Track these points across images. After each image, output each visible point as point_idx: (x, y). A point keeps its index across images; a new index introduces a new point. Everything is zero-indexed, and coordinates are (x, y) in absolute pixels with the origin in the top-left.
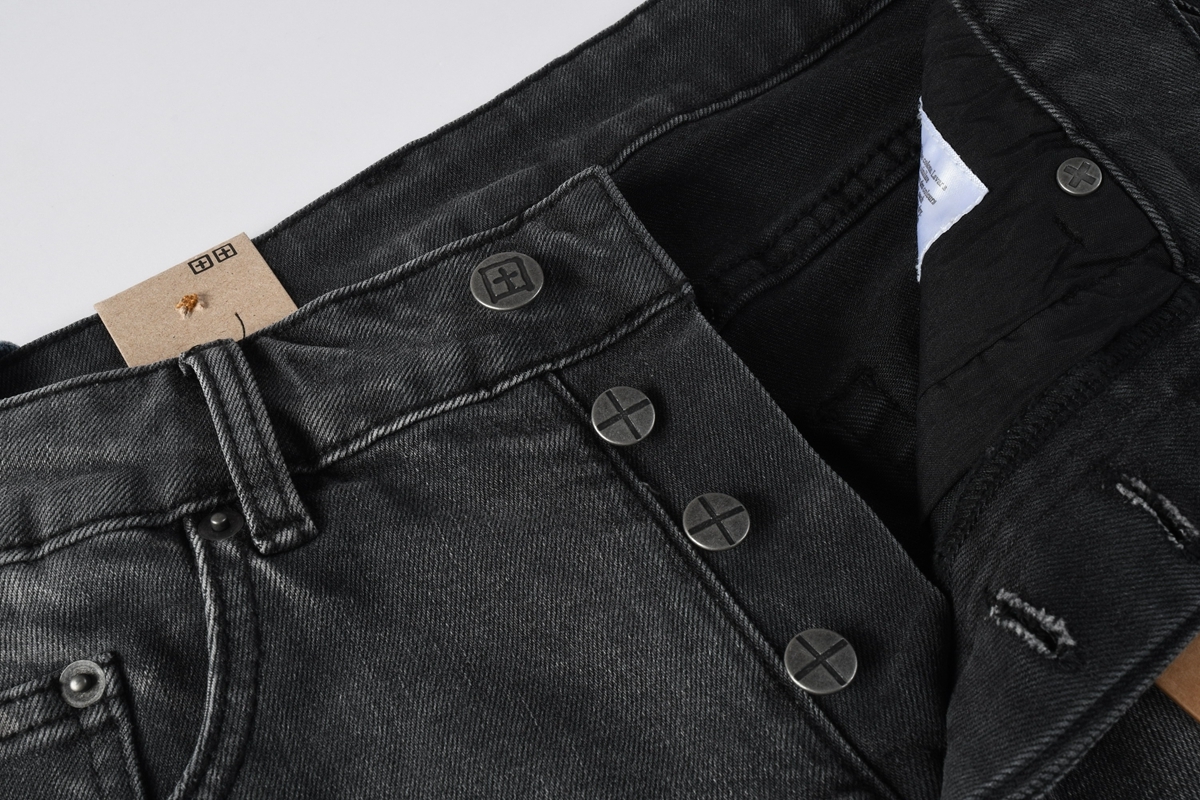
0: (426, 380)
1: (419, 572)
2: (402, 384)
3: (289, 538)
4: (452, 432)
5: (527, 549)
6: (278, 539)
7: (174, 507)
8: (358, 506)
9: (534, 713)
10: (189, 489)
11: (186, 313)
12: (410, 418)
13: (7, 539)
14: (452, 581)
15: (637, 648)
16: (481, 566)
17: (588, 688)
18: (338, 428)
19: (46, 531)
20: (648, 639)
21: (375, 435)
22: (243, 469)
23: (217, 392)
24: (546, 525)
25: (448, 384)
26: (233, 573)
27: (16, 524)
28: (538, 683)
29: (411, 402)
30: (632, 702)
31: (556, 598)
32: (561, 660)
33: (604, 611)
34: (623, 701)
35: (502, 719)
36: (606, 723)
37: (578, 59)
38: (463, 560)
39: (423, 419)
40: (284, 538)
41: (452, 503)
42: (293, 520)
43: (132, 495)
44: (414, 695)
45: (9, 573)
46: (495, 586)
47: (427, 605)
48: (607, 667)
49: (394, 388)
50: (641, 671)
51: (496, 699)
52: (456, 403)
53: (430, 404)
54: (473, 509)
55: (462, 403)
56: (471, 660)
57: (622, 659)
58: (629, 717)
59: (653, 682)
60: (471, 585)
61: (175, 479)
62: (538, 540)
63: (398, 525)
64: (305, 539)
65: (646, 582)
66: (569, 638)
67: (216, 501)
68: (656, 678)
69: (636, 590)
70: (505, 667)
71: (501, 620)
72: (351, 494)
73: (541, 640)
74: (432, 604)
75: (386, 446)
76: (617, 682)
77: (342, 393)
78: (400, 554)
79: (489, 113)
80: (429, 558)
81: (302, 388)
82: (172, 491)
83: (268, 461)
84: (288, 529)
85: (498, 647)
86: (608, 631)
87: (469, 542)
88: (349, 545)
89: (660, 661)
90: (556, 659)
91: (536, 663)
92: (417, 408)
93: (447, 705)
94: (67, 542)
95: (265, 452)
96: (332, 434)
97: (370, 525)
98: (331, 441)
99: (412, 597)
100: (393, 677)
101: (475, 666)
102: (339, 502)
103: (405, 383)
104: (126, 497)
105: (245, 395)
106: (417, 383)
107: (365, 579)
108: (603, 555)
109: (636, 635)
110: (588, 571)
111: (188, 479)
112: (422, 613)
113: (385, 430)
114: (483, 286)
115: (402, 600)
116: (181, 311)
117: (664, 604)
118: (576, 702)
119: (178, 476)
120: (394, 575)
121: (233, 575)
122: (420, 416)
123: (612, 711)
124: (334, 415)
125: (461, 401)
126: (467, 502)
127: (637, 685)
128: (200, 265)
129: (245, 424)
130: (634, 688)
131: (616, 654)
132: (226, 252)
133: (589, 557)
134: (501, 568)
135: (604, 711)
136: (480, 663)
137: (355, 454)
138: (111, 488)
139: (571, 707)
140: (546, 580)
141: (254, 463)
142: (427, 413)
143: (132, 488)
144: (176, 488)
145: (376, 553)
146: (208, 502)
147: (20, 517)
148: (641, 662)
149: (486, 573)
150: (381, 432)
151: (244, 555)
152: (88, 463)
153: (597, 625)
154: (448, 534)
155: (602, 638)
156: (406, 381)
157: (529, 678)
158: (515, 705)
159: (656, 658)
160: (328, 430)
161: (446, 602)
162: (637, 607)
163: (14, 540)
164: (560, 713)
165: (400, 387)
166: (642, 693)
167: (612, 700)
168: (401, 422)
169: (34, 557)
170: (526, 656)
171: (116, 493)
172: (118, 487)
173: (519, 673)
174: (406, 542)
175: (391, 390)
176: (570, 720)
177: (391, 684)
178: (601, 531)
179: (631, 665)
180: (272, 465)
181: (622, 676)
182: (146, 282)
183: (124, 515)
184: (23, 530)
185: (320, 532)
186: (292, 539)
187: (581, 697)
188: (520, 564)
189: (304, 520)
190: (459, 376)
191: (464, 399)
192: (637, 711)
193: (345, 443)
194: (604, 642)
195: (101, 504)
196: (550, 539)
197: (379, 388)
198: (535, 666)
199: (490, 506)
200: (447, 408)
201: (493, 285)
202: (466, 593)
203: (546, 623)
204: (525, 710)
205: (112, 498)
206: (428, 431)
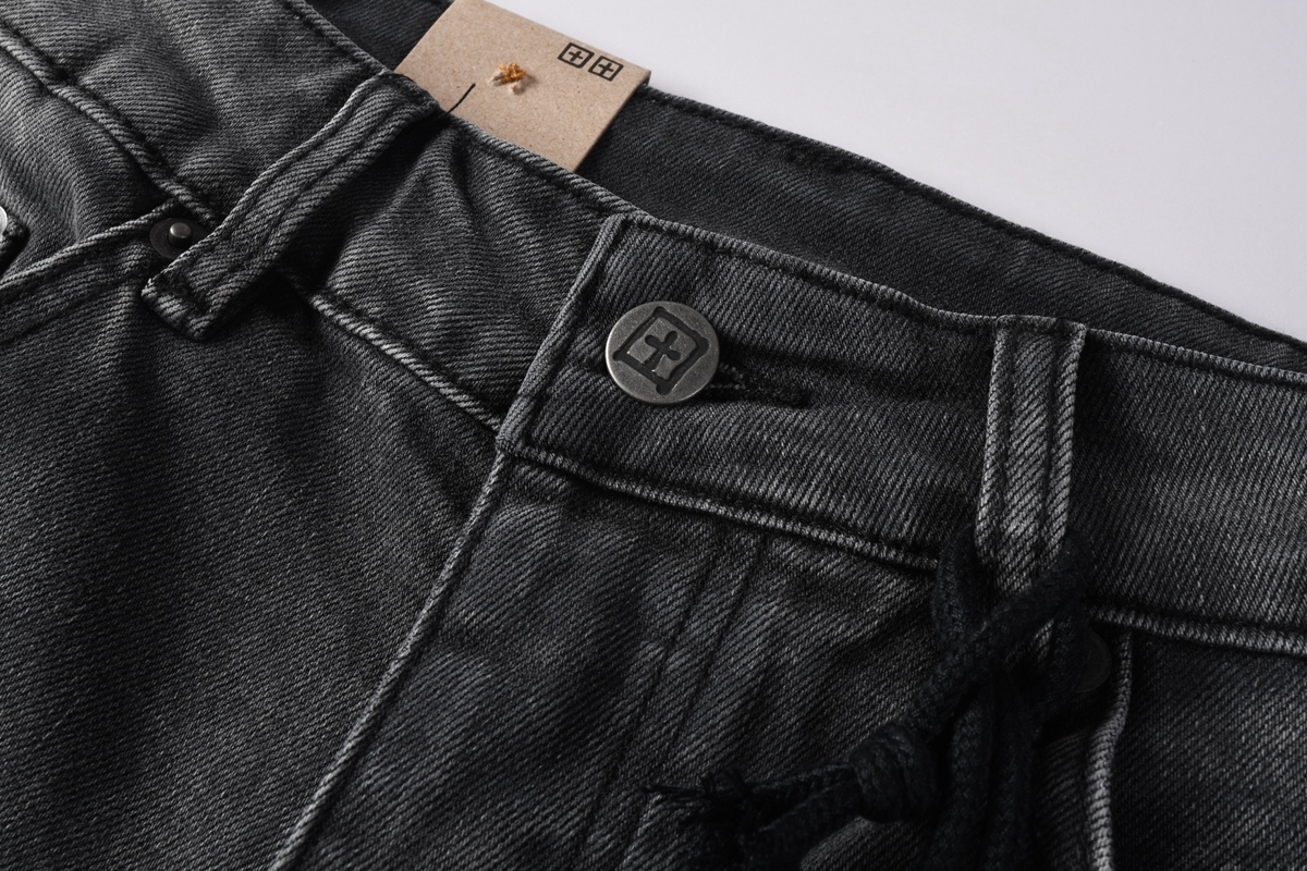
0: (468, 343)
1: (209, 481)
2: (443, 319)
3: (170, 311)
4: (418, 416)
5: (295, 601)
6: (162, 300)
7: (181, 181)
8: (261, 368)
9: (63, 725)
10: (209, 182)
11: (496, 79)
12: (403, 356)
13: (57, 52)
14: (216, 529)
15: (213, 812)
16: (251, 557)
17: (141, 775)
18: (355, 286)
19: (87, 80)
20: (227, 819)
21: (364, 332)
22: (246, 214)
23: (334, 132)
24: (342, 603)
25: (476, 372)
26: (99, 273)
27: (80, 49)
28: (121, 705)
29: (426, 345)
30: (141, 844)
31: (247, 673)
32: (167, 719)
33: (247, 741)
34: (139, 830)
35: (32, 690)
36: (96, 824)
37: (1156, 297)
38: (249, 529)
39: (412, 373)
40: (167, 305)
41: (335, 473)
42: (197, 303)
43: (170, 131)
44: (26, 556)
45: (19, 78)
46: (233, 586)
47: (169, 511)
48: (179, 787)
49: (432, 313)
50: (185, 834)
51: (61, 666)
52: (457, 398)
53: (436, 368)
54: (338, 502)
55: (463, 405)
56: (114, 602)
57: (194, 800)
58: (119, 849)
59: (175, 860)
60: (221, 556)
61: (211, 162)
62: (314, 606)
63: (256, 427)
64: (179, 329)
65: (311, 771)
66: (200, 717)
67: (208, 216)
68: (181, 860)
69: (295, 764)
70: (125, 651)
71: (189, 615)
72: (273, 353)
73: (184, 680)
74: (174, 517)
75: (362, 352)
76: (163, 810)
77: (400, 262)
78: (220, 448)
79: (991, 230)
80: (232, 486)
81: (384, 217)
82: (196, 166)
83: (268, 235)
84: (181, 304)
85: (150, 628)
86: (223, 762)
87: (275, 525)
88: (199, 379)
89: (204, 853)
90: (164, 712)
91: (149, 689)
92: (423, 357)
93: (25, 608)
94: (78, 104)
95: (277, 223)
96: (345, 285)
97: (240, 392)
98: (337, 290)
99: (171, 489)
100: (41, 516)
101: (108, 611)
102: (256, 345)
103: (446, 322)
104: (164, 128)
105: (341, 160)
106: (456, 335)
107: (167, 420)
108: (329, 694)
109: (228, 800)
110: (299, 689)
111: (218, 174)
112: (154, 509)
113: (377, 339)
114: (634, 328)
115: (162, 477)
116: (498, 73)
117: (286, 813)
118: (112, 770)
119: (217, 161)
120: (189, 453)
121: (96, 274)
122: (413, 367)
123: (119, 823)
124: (368, 271)
125: (463, 401)
126: (344, 489)
127: (165, 839)
128: (576, 55)
129: (299, 180)
130: (161, 837)
131: (198, 790)
132: (608, 68)
133: (319, 679)
134: (259, 583)
135: (113, 813)
136: (115, 617)
137: (337, 325)
138: (167, 106)
139: (101, 766)
140: (265, 647)
141: (258, 220)
142: (421, 372)
143: (180, 126)
144: (201, 169)
145: (207, 417)
146: (201, 210)
147: (91, 47)
148: (196, 828)
149: (244, 567)
150: (371, 336)
151: (131, 275)
152: (199, 72)
153: (227, 744)
154: (274, 494)
155: (213, 760)
156: (450, 321)
157: (123, 690)
158: (65, 694)
159: (206, 845)
160: (346, 278)
161: (183, 534)
162: (270, 779)
163: (60, 58)
164: (81, 757)
165: (436, 320)
166: (157, 851)
167: (135, 816)
168: (394, 351)
169: (50, 87)
170: (154, 670)
171: (162, 114)
172: (171, 112)
173: (124, 674)
174: (239, 447)
175: (428, 312)
176: (76, 777)
177: (30, 519)
178: (361, 673)
179: (189, 818)
180: (266, 240)
181: (172, 812)
182: (521, 18)
183: (139, 137)
184: (79, 59)
185: (198, 342)
186: (171, 314)
187: (123, 771)
188: (272, 603)
189: (204, 314)
190: (499, 378)
191: (469, 404)
192: (129, 857)
193: (344, 306)
194: (208, 765)
195: (140, 107)
196: (322, 619)
197: (424, 298)
198: (145, 689)
199: (350, 520)
200: (443, 391)
201: (642, 339)
202: (208, 554)
203: (209, 677)
204: (64, 711)
205: (152, 114)
206: (403, 387)
